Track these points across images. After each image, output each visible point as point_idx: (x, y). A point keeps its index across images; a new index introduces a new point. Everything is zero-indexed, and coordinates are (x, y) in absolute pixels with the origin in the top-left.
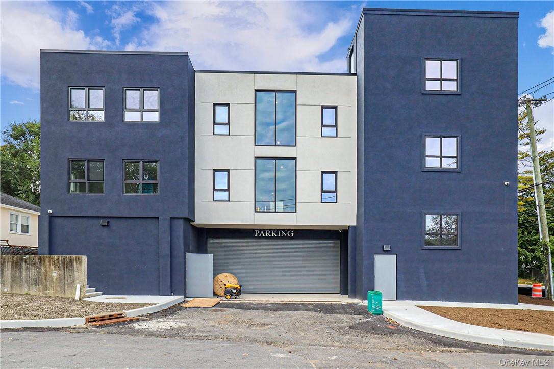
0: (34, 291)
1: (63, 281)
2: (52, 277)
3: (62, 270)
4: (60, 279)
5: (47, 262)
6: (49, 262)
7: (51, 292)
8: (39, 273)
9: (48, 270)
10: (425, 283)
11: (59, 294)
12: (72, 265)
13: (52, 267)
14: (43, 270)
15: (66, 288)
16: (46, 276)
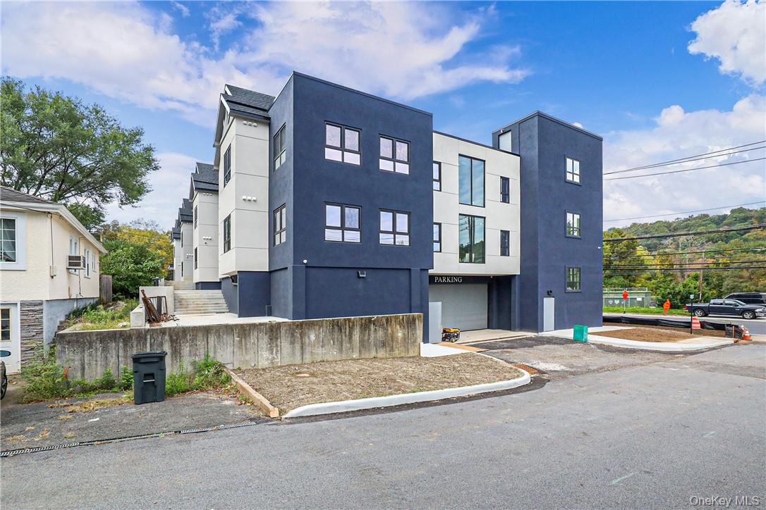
0: (381, 354)
1: (407, 340)
2: (397, 338)
3: (407, 330)
4: (404, 339)
5: (393, 322)
6: (395, 322)
7: (397, 352)
8: (386, 334)
9: (394, 330)
10: (566, 317)
11: (403, 355)
12: (415, 324)
13: (398, 327)
14: (390, 331)
15: (409, 347)
16: (392, 337)
